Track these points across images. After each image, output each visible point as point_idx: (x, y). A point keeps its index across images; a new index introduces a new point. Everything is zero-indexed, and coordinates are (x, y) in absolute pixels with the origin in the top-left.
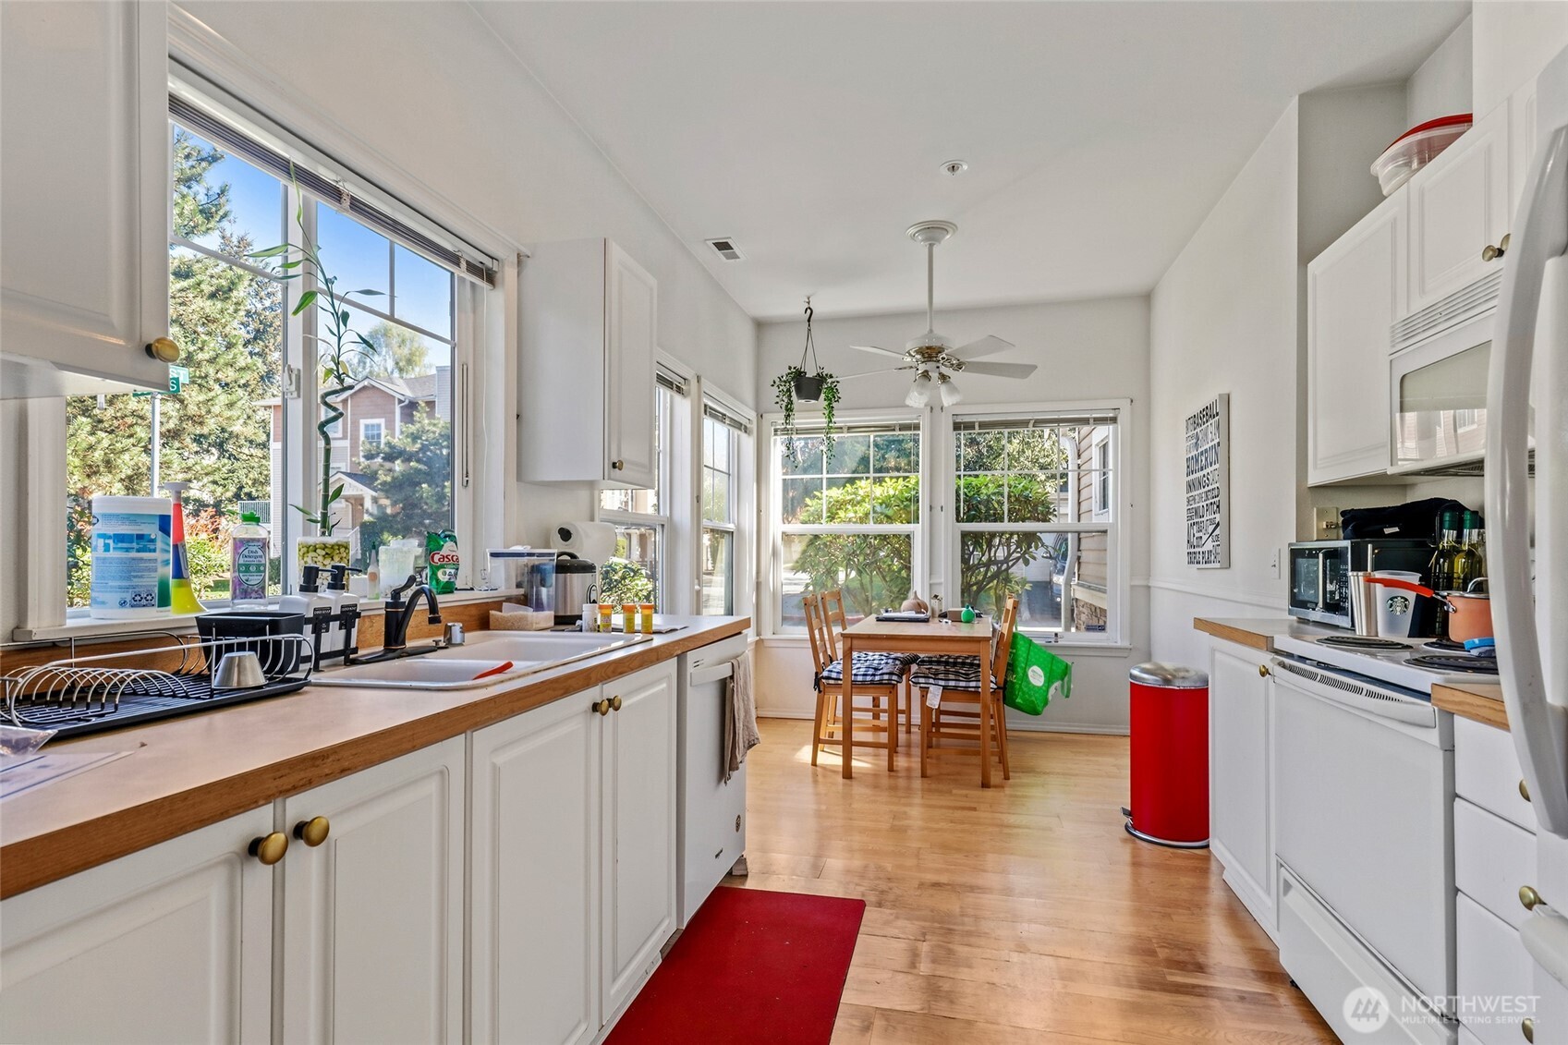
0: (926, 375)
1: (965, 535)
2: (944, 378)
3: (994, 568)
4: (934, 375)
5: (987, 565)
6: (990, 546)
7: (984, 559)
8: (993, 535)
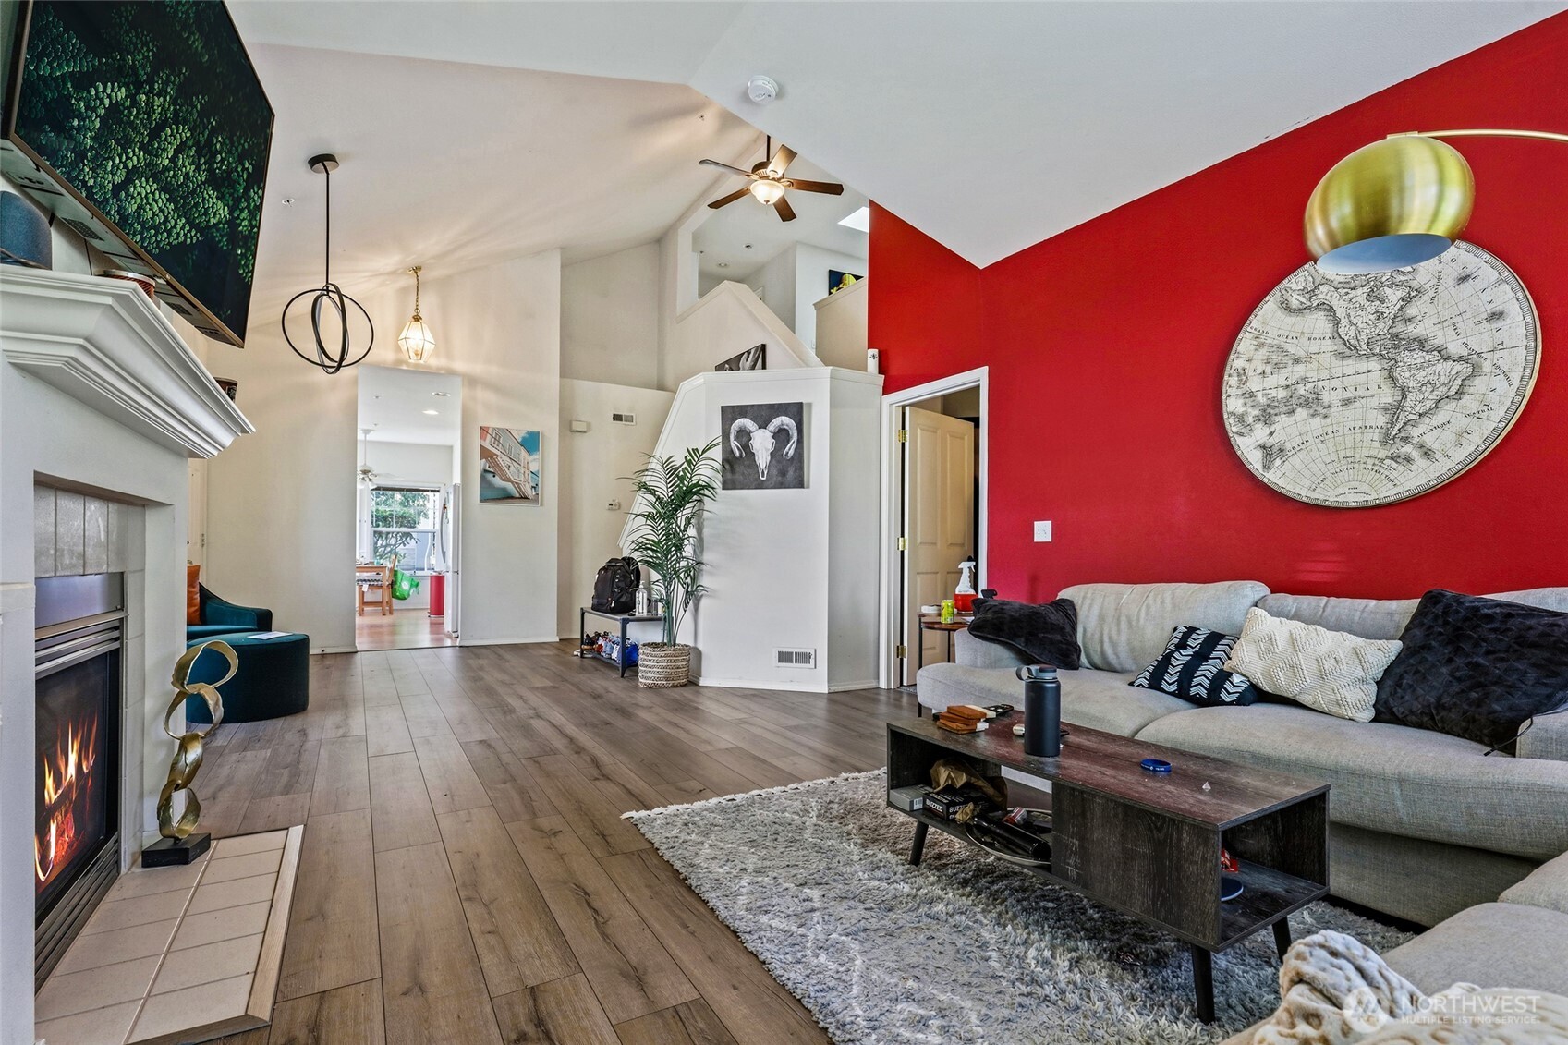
0: (363, 479)
1: (375, 532)
2: (370, 480)
3: (389, 549)
4: (367, 479)
5: (386, 547)
6: (387, 538)
7: (384, 544)
8: (388, 533)
